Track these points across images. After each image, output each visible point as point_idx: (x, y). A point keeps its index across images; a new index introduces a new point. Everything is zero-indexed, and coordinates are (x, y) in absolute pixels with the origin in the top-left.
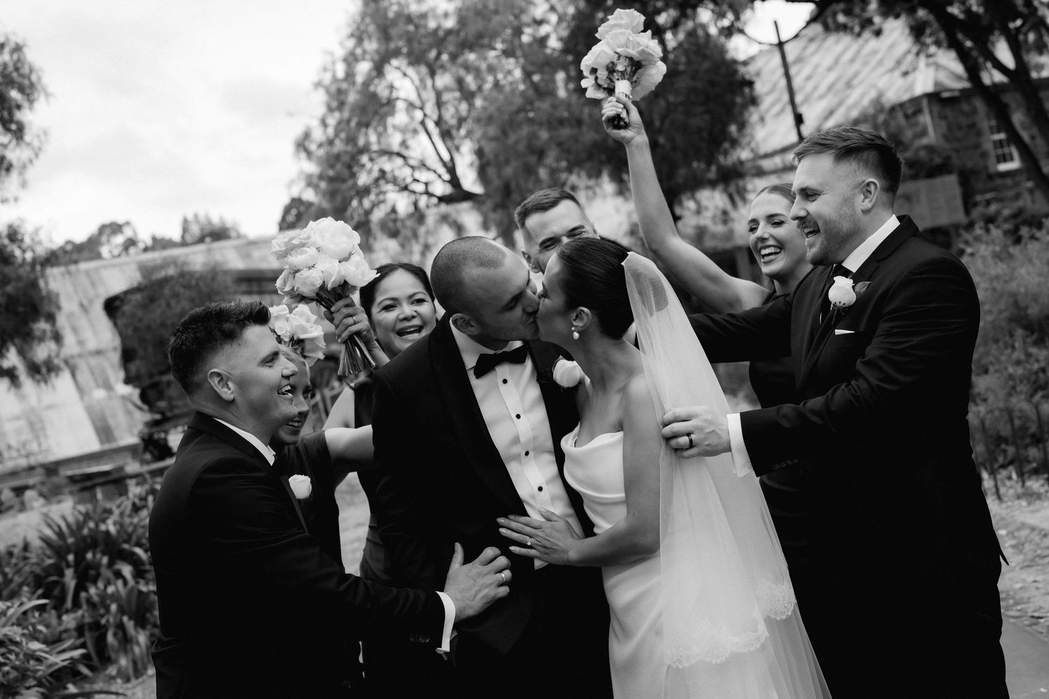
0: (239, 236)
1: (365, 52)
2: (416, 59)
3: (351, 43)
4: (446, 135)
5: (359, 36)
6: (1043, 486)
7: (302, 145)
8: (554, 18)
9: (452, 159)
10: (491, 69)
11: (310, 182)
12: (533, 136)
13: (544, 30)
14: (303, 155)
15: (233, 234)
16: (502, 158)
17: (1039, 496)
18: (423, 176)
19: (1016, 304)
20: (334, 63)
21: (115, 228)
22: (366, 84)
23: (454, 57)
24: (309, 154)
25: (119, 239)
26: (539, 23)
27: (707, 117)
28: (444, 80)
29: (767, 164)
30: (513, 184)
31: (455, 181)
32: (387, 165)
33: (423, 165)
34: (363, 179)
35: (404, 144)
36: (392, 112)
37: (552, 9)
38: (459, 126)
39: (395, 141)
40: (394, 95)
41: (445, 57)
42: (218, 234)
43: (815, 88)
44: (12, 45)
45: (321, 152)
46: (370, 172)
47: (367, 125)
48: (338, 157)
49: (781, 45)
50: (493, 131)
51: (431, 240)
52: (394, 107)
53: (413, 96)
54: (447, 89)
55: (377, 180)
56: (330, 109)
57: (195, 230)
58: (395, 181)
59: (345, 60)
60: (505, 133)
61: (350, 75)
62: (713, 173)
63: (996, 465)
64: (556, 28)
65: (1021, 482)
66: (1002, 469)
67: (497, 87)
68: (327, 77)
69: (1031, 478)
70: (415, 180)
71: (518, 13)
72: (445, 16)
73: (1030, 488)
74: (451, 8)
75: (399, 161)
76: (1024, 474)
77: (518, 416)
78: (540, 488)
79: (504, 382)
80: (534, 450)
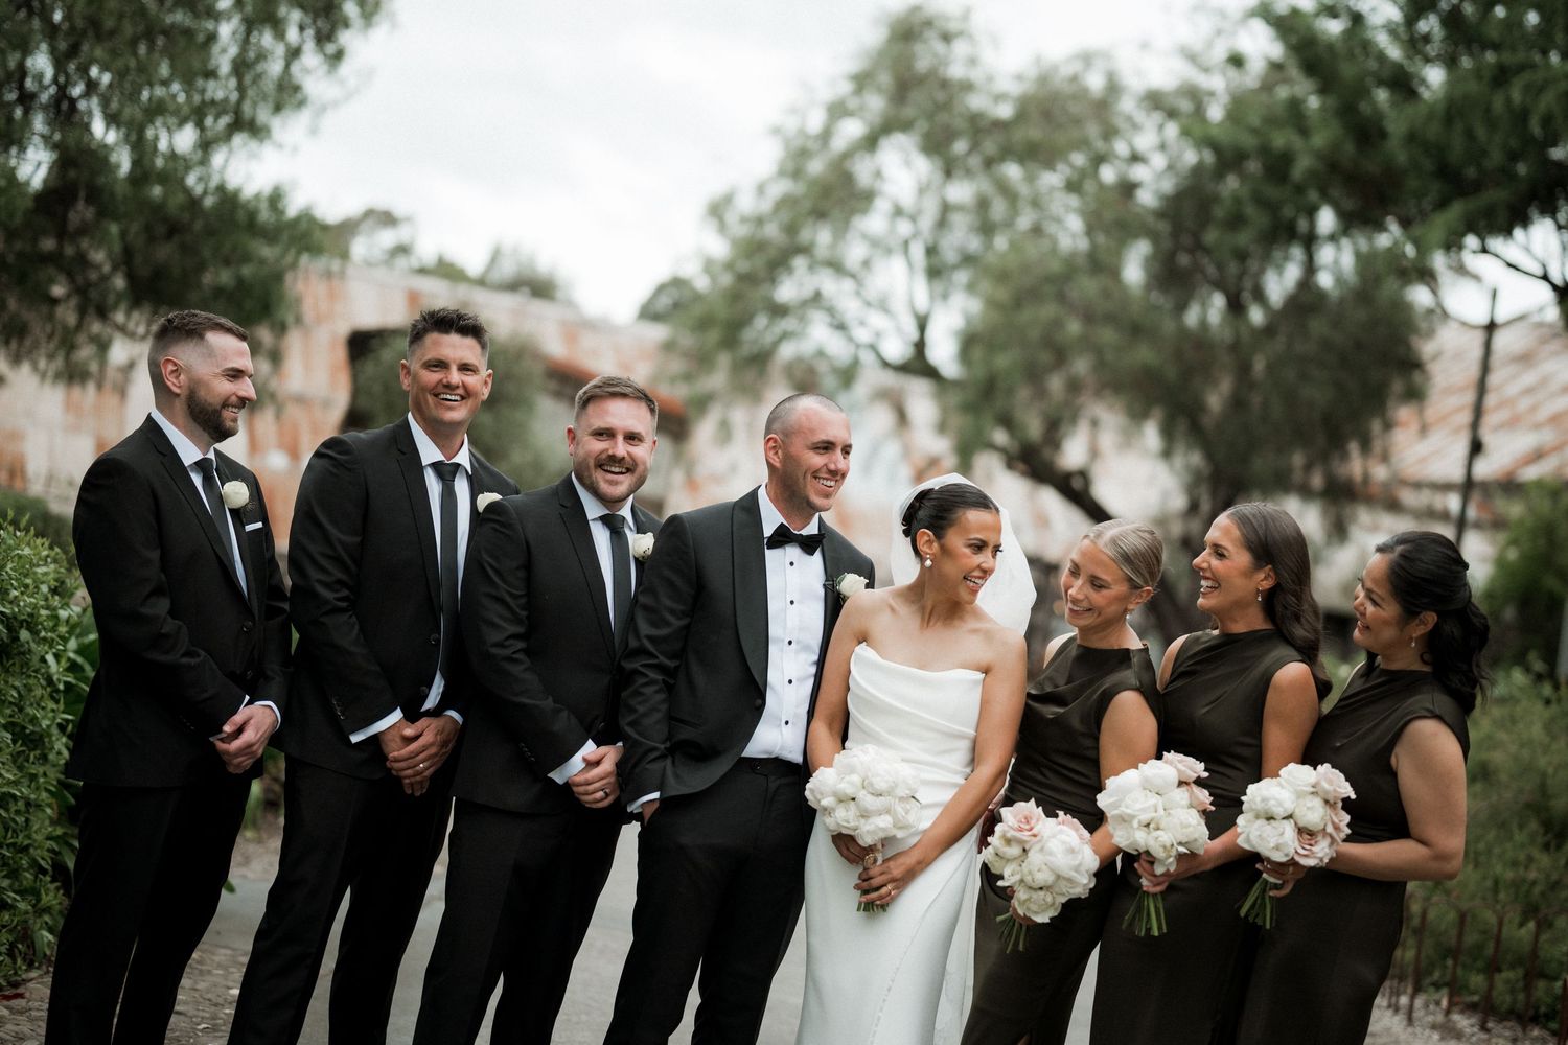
0: (570, 304)
1: (862, 108)
2: (935, 144)
3: (845, 88)
4: (935, 272)
5: (862, 81)
6: (1472, 1026)
7: (717, 210)
8: (1159, 161)
9: (929, 313)
10: (1036, 203)
11: (709, 266)
12: (1057, 324)
13: (1139, 173)
15: (559, 294)
16: (1000, 338)
17: (1458, 1035)
18: (877, 320)
19: (1543, 788)
20: (811, 106)
21: (388, 219)
22: (847, 155)
23: (989, 163)
24: (722, 227)
25: (387, 238)
26: (1136, 158)
28: (961, 192)
29: (1408, 497)
30: (1001, 386)
31: (920, 346)
32: (828, 284)
33: (883, 306)
34: (787, 291)
35: (866, 264)
36: (864, 211)
37: (1163, 147)
38: (958, 267)
39: (854, 254)
40: (877, 186)
41: (976, 158)
42: (539, 288)
43: (1533, 409)
45: (741, 230)
46: (800, 285)
47: (820, 216)
48: (763, 245)
49: (1491, 327)
50: (1003, 294)
52: (871, 203)
54: (959, 208)
55: (804, 301)
56: (782, 173)
57: (507, 269)
58: (831, 311)
60: (1018, 304)
61: (826, 135)
62: (1317, 481)
63: (1428, 981)
64: (1159, 176)
65: (1448, 1012)
66: (1432, 989)
67: (1037, 230)
68: (791, 124)
69: (1462, 1012)
70: (862, 323)
71: (1110, 133)
72: (999, 98)
73: (1454, 1023)
74: (1015, 89)
75: (848, 285)
76: (1457, 1004)
77: (792, 602)
78: (790, 682)
79: (792, 564)
80: (798, 642)
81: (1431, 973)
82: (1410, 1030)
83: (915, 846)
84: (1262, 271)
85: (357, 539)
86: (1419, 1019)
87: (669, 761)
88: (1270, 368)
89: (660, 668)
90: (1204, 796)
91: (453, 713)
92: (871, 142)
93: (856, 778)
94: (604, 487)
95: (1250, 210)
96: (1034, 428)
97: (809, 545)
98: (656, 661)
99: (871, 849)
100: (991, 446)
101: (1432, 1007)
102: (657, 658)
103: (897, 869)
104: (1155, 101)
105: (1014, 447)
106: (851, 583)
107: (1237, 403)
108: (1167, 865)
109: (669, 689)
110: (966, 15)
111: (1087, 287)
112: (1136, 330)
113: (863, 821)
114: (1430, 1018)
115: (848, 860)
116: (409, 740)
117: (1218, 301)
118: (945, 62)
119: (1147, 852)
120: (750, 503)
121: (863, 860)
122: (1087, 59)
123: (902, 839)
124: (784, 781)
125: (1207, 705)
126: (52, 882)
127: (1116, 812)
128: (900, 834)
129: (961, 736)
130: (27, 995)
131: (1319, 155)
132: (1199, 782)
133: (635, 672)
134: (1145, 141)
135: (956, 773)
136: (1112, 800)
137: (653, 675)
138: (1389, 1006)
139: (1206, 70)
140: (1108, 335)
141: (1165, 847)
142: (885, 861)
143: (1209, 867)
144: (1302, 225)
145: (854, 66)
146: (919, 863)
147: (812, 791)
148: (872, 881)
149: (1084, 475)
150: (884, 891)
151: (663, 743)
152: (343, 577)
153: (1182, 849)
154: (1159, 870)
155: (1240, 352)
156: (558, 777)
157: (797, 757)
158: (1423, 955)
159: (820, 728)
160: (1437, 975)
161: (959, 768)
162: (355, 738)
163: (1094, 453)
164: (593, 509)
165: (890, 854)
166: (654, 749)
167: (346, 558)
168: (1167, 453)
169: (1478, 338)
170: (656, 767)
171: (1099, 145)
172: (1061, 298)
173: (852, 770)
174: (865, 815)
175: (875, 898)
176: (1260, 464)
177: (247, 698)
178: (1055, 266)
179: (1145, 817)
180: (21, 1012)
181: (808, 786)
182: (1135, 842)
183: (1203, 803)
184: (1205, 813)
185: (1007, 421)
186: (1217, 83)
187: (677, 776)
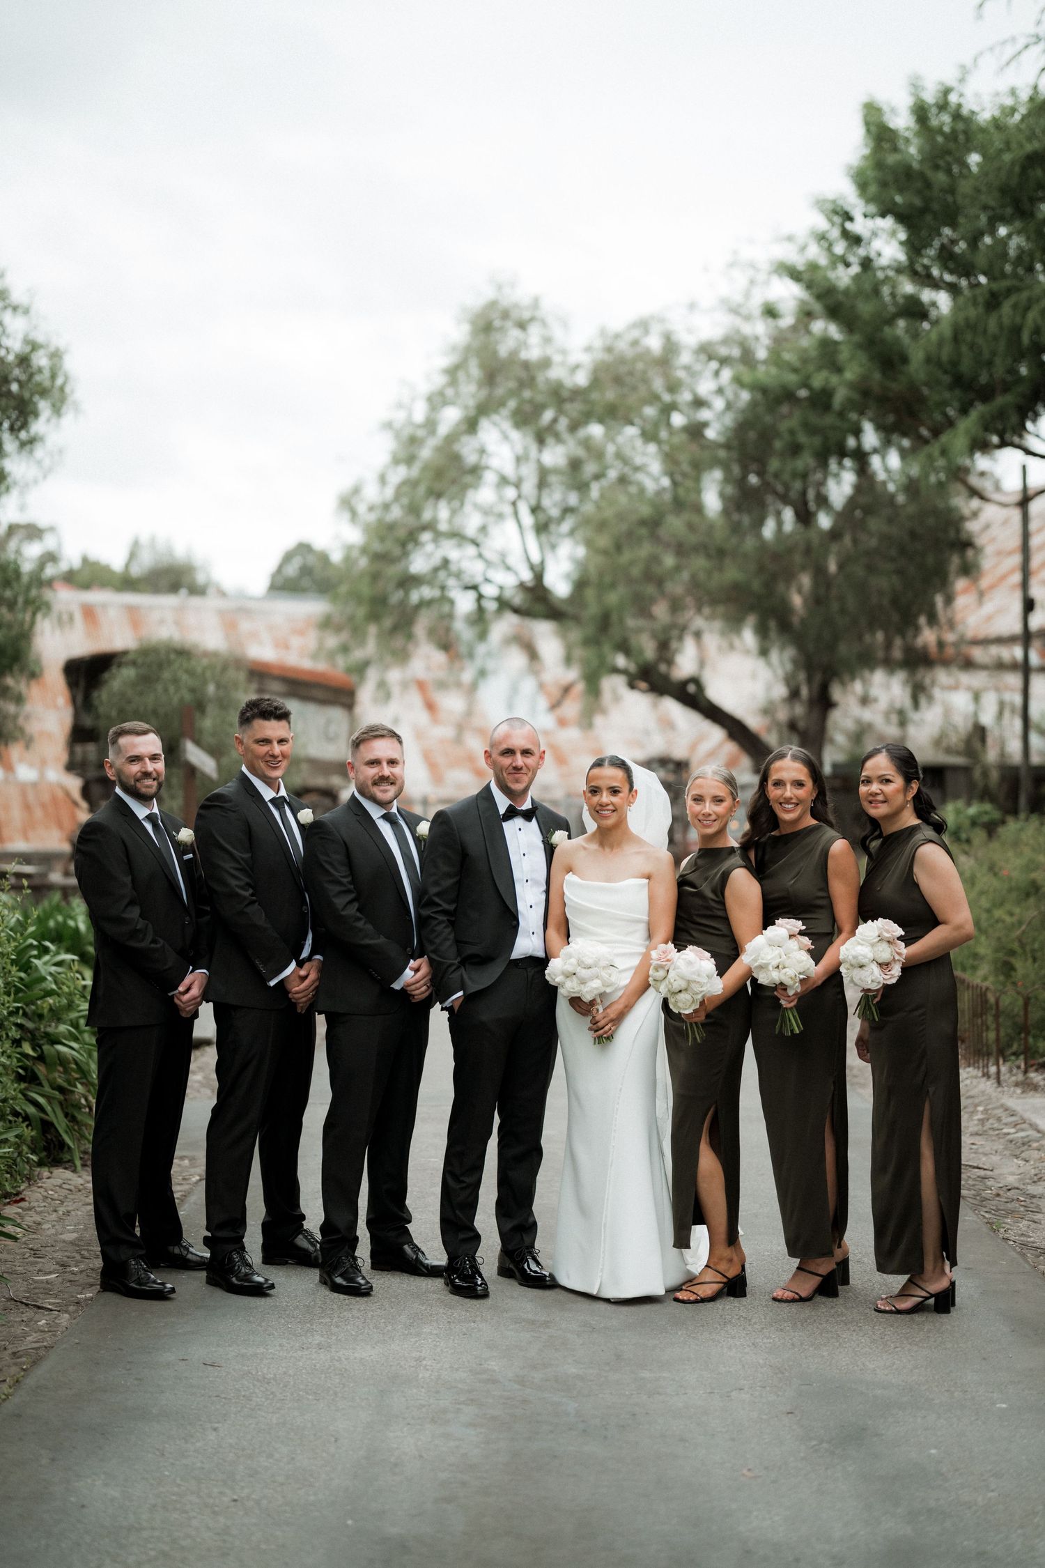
1: (458, 396)
2: (523, 418)
3: (441, 381)
4: (542, 528)
5: (453, 373)
7: (347, 503)
8: (719, 404)
9: (542, 563)
10: (621, 457)
12: (655, 559)
13: (705, 415)
14: (347, 515)
16: (608, 579)
17: (1036, 1087)
20: (413, 399)
21: (33, 532)
22: (451, 439)
23: (574, 427)
24: (354, 514)
25: (36, 549)
26: (700, 403)
27: (895, 579)
28: (554, 456)
30: (614, 618)
32: (453, 551)
33: (504, 564)
34: (419, 563)
35: (483, 529)
36: (475, 486)
37: (721, 391)
38: (562, 519)
39: (471, 523)
40: (483, 462)
41: (563, 423)
44: (52, 349)
45: (372, 518)
46: (429, 556)
47: (438, 495)
48: (391, 527)
49: (1025, 501)
50: (604, 541)
51: (491, 665)
52: (480, 478)
53: (509, 470)
54: (556, 471)
55: (436, 570)
56: (396, 461)
58: (458, 575)
59: (430, 399)
60: (618, 548)
61: (431, 422)
62: (897, 654)
63: (1009, 1052)
64: (720, 416)
65: (1026, 1072)
66: (1013, 1058)
67: (623, 480)
68: (400, 417)
69: (1037, 1070)
70: (487, 580)
71: (673, 387)
72: (575, 368)
73: (1032, 1078)
74: (586, 359)
75: (471, 550)
76: (1032, 1066)
77: (524, 855)
78: (531, 907)
79: (520, 829)
80: (531, 880)
81: (1010, 1046)
82: (1000, 1089)
83: (620, 997)
84: (822, 483)
85: (250, 855)
86: (1005, 1081)
87: (462, 970)
88: (841, 567)
89: (445, 912)
90: (806, 941)
91: (318, 957)
92: (471, 425)
93: (573, 961)
94: (380, 795)
95: (802, 438)
96: (649, 650)
97: (528, 816)
98: (440, 909)
99: (592, 1003)
100: (616, 670)
101: (1015, 1071)
102: (440, 905)
103: (612, 1013)
104: (706, 351)
105: (632, 668)
106: (559, 836)
107: (817, 600)
108: (795, 988)
109: (452, 924)
110: (536, 304)
111: (675, 524)
112: (720, 554)
113: (582, 986)
114: (1014, 1078)
115: (581, 1014)
116: (304, 978)
117: (788, 515)
118: (524, 344)
119: (781, 984)
120: (486, 793)
121: (589, 1012)
122: (643, 325)
123: (610, 993)
124: (536, 969)
125: (792, 879)
126: (23, 1122)
127: (756, 964)
128: (608, 990)
129: (638, 921)
130: (27, 1199)
131: (852, 386)
132: (801, 933)
133: (430, 917)
134: (705, 387)
135: (641, 945)
136: (752, 957)
137: (441, 918)
138: (984, 1075)
139: (748, 318)
140: (700, 563)
141: (791, 978)
142: (604, 1009)
143: (820, 982)
144: (851, 442)
145: (445, 361)
146: (626, 1007)
147: (549, 974)
148: (599, 1024)
149: (696, 681)
150: (606, 1028)
151: (456, 959)
152: (247, 880)
153: (802, 977)
154: (791, 993)
155: (812, 556)
156: (397, 986)
157: (541, 954)
158: (1002, 1034)
159: (552, 932)
160: (1015, 1047)
161: (641, 942)
162: (272, 983)
163: (702, 663)
164: (375, 813)
165: (607, 1004)
166: (451, 965)
167: (247, 868)
168: (764, 652)
169: (1016, 514)
170: (456, 976)
171: (667, 398)
172: (654, 537)
173: (570, 956)
174: (583, 982)
175: (603, 1036)
176: (844, 649)
177: (191, 968)
178: (645, 511)
179: (775, 963)
180: (30, 1209)
181: (546, 972)
182: (773, 979)
183: (806, 945)
184: (809, 951)
185: (624, 647)
186: (760, 329)
187: (470, 979)
